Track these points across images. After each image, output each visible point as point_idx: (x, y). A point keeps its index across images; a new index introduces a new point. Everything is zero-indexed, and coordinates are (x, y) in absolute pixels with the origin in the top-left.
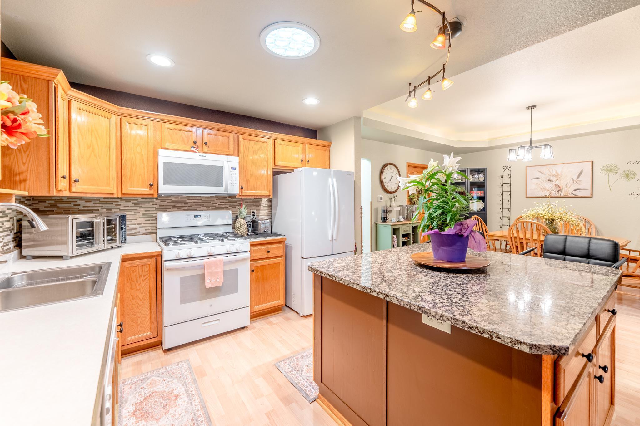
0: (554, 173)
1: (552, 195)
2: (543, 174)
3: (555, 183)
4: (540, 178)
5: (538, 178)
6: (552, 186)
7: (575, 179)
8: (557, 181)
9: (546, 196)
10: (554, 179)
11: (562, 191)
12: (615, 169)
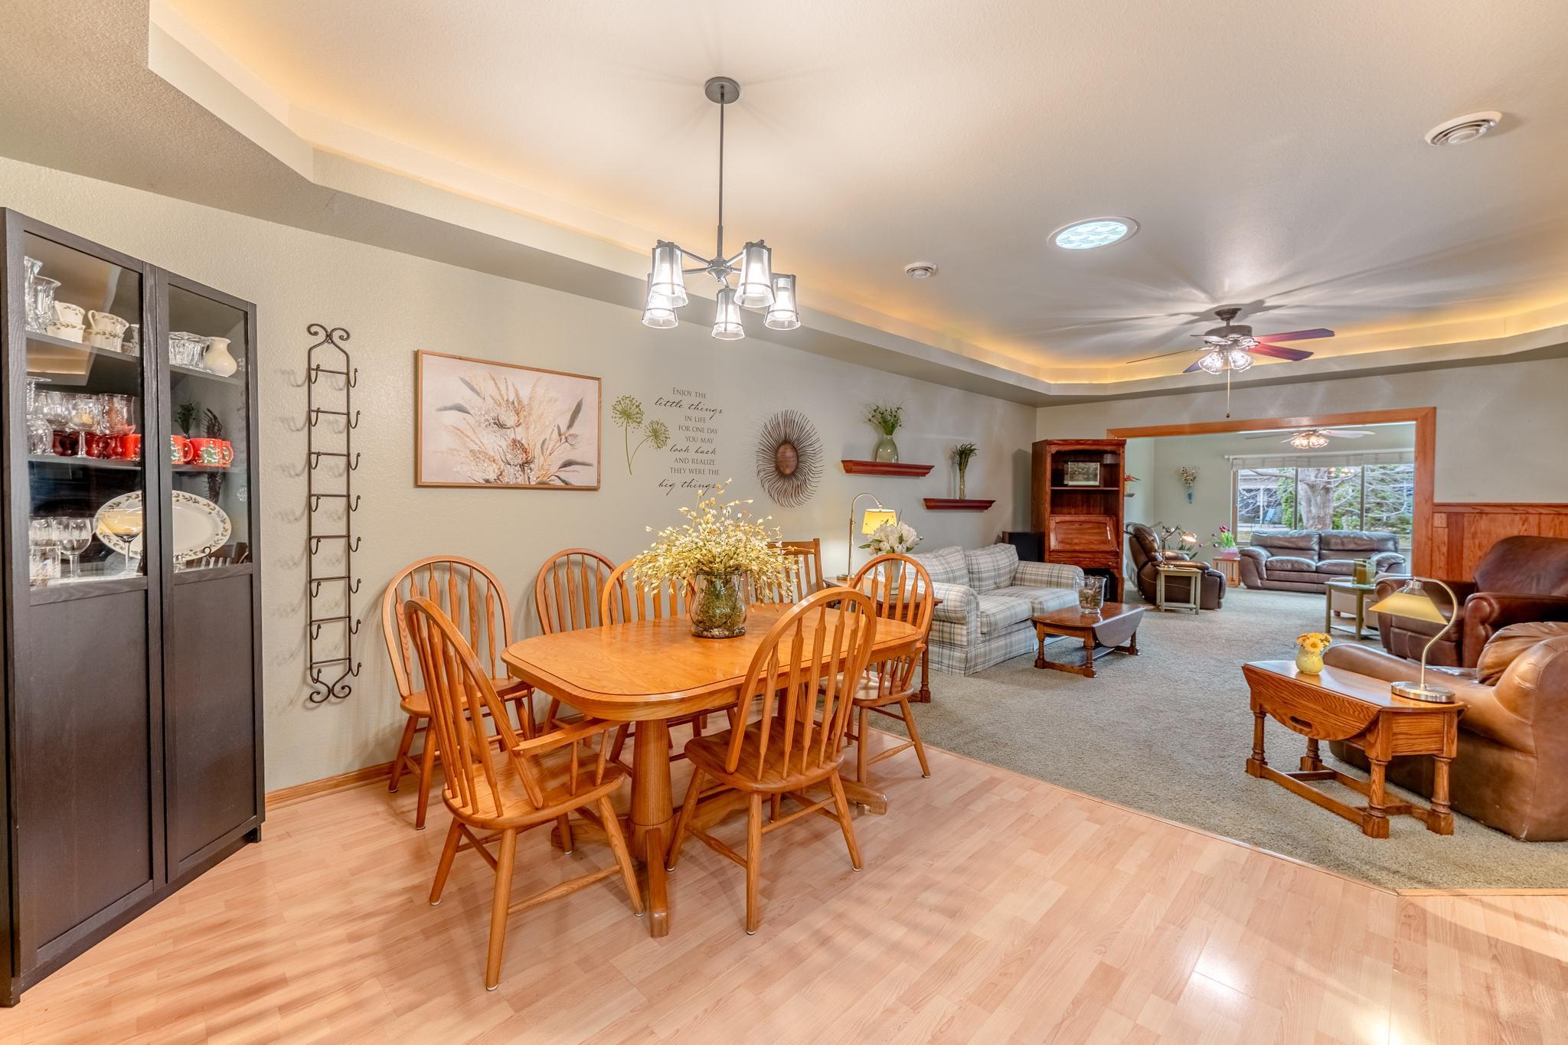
0: (511, 400)
1: (505, 480)
2: (478, 394)
3: (512, 436)
4: (469, 409)
5: (461, 409)
6: (504, 444)
7: (563, 429)
8: (519, 430)
9: (487, 481)
10: (510, 419)
11: (532, 466)
12: (637, 413)
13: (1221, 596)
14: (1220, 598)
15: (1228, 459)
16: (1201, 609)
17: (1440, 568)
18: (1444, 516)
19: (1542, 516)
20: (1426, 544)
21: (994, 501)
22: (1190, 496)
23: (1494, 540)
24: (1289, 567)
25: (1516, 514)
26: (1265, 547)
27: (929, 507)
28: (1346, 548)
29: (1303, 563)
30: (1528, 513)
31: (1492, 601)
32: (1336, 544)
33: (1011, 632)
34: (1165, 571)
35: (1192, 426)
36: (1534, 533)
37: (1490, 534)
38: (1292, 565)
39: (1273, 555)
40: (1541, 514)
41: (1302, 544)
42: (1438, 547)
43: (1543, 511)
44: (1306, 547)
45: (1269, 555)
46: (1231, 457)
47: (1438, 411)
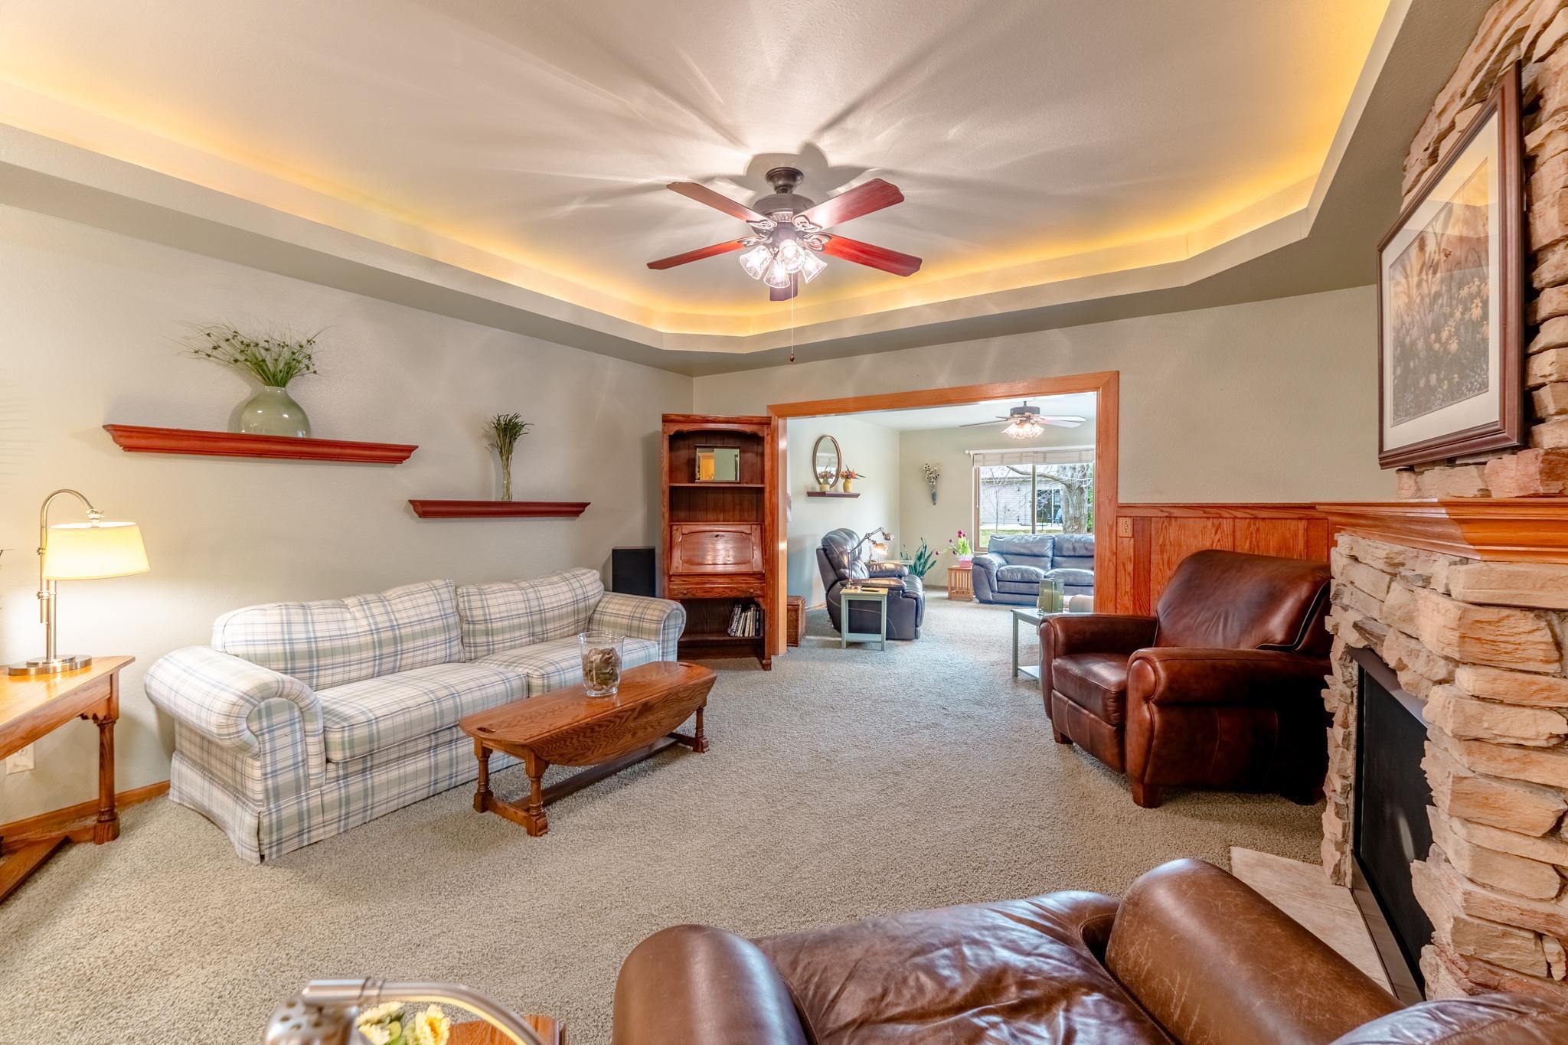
13: (918, 623)
14: (917, 626)
15: (969, 454)
16: (887, 639)
17: (1126, 592)
18: (1129, 521)
19: (1237, 521)
20: (1109, 560)
21: (588, 504)
22: (934, 497)
23: (1185, 555)
24: (1019, 577)
25: (1208, 518)
26: (1001, 554)
27: (424, 515)
28: (1077, 554)
29: (1032, 573)
30: (1221, 517)
31: (1158, 665)
32: (1068, 549)
33: (405, 756)
34: (846, 594)
35: (857, 399)
36: (1227, 545)
37: (1180, 546)
38: (1022, 575)
39: (1008, 563)
40: (1235, 518)
41: (1036, 550)
42: (1124, 565)
43: (1238, 514)
44: (1040, 554)
45: (1004, 562)
46: (972, 453)
47: (1121, 377)
